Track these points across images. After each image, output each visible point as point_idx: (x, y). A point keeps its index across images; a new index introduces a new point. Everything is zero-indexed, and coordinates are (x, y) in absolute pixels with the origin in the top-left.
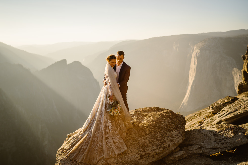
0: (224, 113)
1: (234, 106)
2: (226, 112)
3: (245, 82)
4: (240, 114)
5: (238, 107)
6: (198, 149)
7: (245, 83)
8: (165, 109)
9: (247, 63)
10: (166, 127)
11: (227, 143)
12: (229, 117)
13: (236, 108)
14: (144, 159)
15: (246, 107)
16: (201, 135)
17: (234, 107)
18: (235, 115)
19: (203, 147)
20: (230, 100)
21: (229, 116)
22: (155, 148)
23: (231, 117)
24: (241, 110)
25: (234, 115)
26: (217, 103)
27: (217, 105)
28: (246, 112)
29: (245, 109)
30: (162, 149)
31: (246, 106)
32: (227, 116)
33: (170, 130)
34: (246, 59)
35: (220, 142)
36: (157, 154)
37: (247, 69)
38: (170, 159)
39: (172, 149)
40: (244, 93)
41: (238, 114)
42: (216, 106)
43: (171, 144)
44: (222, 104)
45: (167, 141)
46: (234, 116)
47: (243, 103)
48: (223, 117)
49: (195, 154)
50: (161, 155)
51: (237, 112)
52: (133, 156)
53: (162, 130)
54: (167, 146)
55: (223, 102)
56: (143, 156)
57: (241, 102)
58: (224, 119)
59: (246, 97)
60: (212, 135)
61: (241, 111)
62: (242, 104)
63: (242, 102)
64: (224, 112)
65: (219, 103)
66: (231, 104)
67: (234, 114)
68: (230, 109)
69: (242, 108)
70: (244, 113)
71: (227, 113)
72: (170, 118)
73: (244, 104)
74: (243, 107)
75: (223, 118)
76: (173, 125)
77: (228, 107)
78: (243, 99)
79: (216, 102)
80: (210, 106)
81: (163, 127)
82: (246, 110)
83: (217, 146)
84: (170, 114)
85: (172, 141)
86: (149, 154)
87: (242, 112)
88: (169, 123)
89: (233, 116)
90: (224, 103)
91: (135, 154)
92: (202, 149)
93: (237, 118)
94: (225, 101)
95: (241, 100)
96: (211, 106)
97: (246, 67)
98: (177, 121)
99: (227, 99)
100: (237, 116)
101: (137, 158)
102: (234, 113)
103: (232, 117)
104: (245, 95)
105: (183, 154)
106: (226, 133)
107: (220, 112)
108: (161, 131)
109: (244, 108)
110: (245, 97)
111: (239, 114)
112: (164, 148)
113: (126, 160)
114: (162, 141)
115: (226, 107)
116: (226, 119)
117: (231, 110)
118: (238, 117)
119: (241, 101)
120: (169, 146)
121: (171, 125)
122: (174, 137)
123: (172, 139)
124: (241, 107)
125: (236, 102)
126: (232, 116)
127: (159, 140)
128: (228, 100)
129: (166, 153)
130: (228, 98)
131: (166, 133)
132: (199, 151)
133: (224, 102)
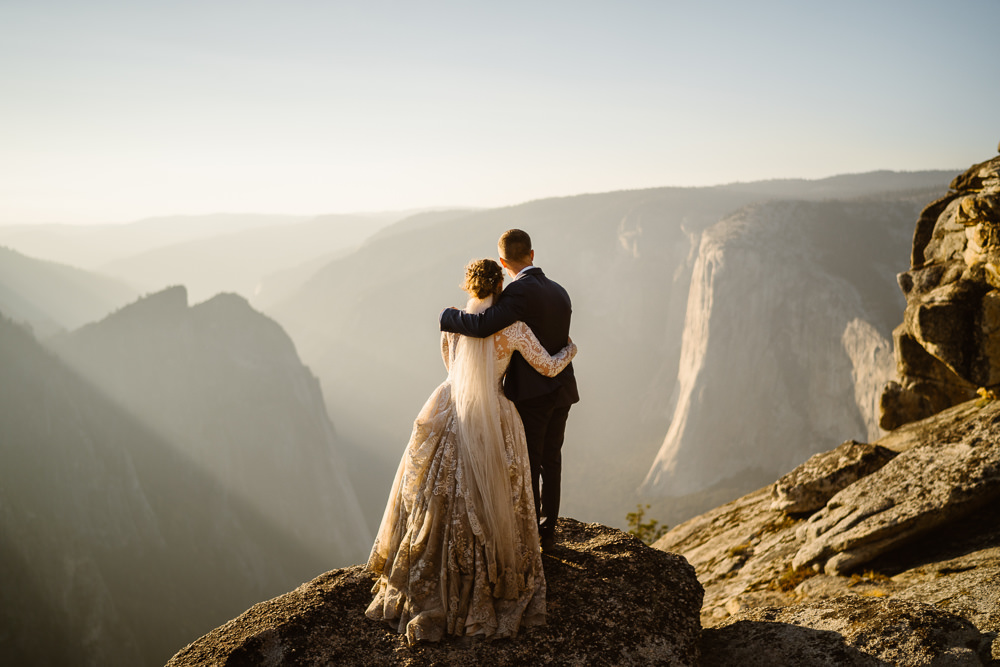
0: (837, 518)
1: (878, 485)
2: (850, 513)
3: (906, 379)
4: (908, 520)
5: (895, 489)
7: (908, 385)
8: (605, 530)
9: (918, 307)
10: (610, 624)
12: (862, 535)
13: (888, 494)
15: (930, 491)
16: (775, 655)
17: (878, 489)
18: (886, 525)
20: (859, 458)
21: (861, 531)
23: (869, 532)
24: (909, 503)
25: (880, 527)
26: (805, 470)
27: (807, 481)
28: (930, 512)
29: (924, 497)
31: (930, 487)
32: (855, 529)
33: (633, 640)
34: (914, 290)
37: (919, 329)
40: (908, 426)
41: (899, 520)
42: (802, 484)
44: (824, 474)
46: (884, 529)
47: (915, 475)
48: (838, 533)
51: (892, 514)
53: (591, 641)
55: (830, 467)
57: (907, 468)
58: (842, 544)
59: (928, 448)
60: (829, 659)
61: (910, 508)
62: (911, 479)
63: (911, 469)
64: (838, 513)
65: (816, 469)
66: (867, 479)
67: (882, 522)
68: (862, 500)
69: (915, 495)
70: (921, 515)
71: (854, 516)
73: (921, 479)
74: (918, 489)
75: (837, 537)
76: (645, 613)
77: (854, 489)
78: (914, 455)
79: (803, 468)
80: (777, 482)
81: (597, 624)
82: (929, 504)
84: (627, 554)
87: (915, 512)
89: (878, 531)
90: (835, 470)
93: (895, 539)
94: (838, 462)
95: (908, 460)
96: (781, 483)
97: (916, 320)
99: (848, 455)
100: (894, 529)
102: (882, 516)
103: (873, 534)
104: (913, 435)
106: (891, 647)
107: (823, 512)
108: (587, 642)
109: (922, 495)
110: (922, 449)
111: (902, 523)
115: (845, 490)
116: (849, 541)
117: (869, 505)
118: (897, 534)
119: (909, 463)
121: (634, 609)
124: (910, 489)
125: (888, 469)
126: (874, 528)
128: (852, 459)
130: (851, 451)
131: (615, 655)
133: (836, 467)
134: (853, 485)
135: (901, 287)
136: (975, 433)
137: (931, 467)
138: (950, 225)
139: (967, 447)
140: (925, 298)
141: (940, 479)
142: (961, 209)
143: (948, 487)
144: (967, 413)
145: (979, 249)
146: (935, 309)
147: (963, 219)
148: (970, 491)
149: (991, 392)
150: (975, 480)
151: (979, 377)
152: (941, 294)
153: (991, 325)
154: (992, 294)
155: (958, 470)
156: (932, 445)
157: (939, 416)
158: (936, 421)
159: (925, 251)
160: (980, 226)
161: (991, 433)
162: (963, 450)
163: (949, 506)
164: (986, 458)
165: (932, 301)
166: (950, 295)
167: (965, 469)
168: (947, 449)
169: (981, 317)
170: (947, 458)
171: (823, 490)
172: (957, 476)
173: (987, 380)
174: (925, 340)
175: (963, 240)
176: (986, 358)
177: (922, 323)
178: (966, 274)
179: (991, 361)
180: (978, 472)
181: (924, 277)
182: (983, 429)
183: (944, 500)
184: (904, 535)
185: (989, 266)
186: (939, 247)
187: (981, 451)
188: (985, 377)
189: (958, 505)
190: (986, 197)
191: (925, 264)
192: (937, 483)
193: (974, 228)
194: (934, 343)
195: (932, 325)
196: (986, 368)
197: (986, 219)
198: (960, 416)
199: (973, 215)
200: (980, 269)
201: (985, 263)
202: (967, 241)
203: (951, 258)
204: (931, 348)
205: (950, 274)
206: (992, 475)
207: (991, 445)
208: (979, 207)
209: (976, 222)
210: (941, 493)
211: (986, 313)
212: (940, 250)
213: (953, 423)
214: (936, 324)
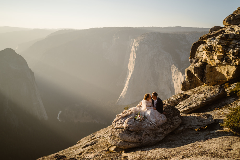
0: (181, 107)
6: (190, 126)
7: (188, 81)
9: (194, 67)
10: (171, 114)
11: (204, 122)
13: (190, 103)
14: (166, 131)
15: (197, 102)
16: (189, 119)
17: (188, 102)
18: (190, 108)
19: (192, 125)
20: (182, 96)
21: (185, 109)
22: (170, 125)
23: (187, 109)
24: (194, 104)
27: (172, 100)
30: (173, 126)
31: (197, 101)
32: (184, 109)
34: (193, 63)
35: (201, 122)
36: (171, 128)
37: (193, 71)
38: (177, 131)
39: (177, 126)
40: (189, 90)
43: (177, 123)
44: (175, 99)
45: (174, 122)
48: (181, 109)
49: (188, 129)
50: (173, 129)
51: (191, 106)
52: (160, 130)
54: (175, 125)
56: (165, 129)
58: (182, 111)
60: (196, 119)
61: (194, 105)
62: (194, 100)
64: (180, 106)
66: (186, 100)
67: (189, 107)
68: (185, 104)
70: (196, 106)
71: (184, 106)
72: (171, 109)
73: (195, 100)
75: (181, 110)
76: (174, 113)
77: (183, 102)
79: (171, 98)
82: (197, 104)
83: (199, 124)
84: (170, 107)
85: (177, 122)
86: (168, 128)
87: (195, 106)
88: (172, 112)
91: (161, 128)
92: (192, 126)
93: (191, 111)
96: (167, 101)
97: (193, 69)
98: (176, 111)
99: (180, 96)
101: (162, 130)
102: (189, 106)
104: (191, 92)
105: (183, 129)
106: (203, 117)
107: (177, 106)
109: (196, 103)
110: (196, 95)
111: (193, 108)
112: (174, 125)
113: (157, 132)
114: (172, 122)
115: (182, 102)
116: (183, 111)
117: (186, 104)
118: (191, 110)
119: (193, 97)
120: (176, 124)
122: (177, 120)
123: (176, 120)
124: (194, 102)
125: (190, 98)
126: (188, 109)
127: (170, 121)
128: (181, 96)
129: (175, 128)
130: (181, 95)
131: (173, 118)
132: (190, 127)
133: (178, 98)
134: (183, 101)
135: (190, 62)
136: (205, 92)
137: (197, 98)
138: (200, 50)
139: (204, 95)
140: (195, 65)
141: (199, 100)
142: (203, 48)
143: (200, 102)
144: (201, 88)
145: (206, 56)
146: (197, 67)
147: (203, 50)
148: (204, 102)
149: (206, 84)
150: (205, 100)
151: (204, 81)
152: (198, 64)
153: (207, 71)
154: (208, 65)
155: (202, 99)
156: (197, 94)
157: (196, 88)
158: (195, 89)
159: (195, 55)
160: (206, 51)
161: (208, 92)
162: (203, 95)
163: (201, 105)
164: (207, 97)
165: (196, 66)
166: (200, 65)
167: (203, 98)
168: (200, 95)
169: (205, 70)
170: (200, 96)
171: (175, 102)
172: (202, 100)
173: (206, 82)
174: (195, 74)
175: (203, 53)
176: (206, 78)
177: (194, 70)
178: (203, 61)
179: (207, 78)
180: (205, 99)
181: (195, 60)
182: (206, 92)
183: (200, 104)
184: (193, 110)
185: (207, 60)
186: (198, 54)
187: (206, 95)
188: (205, 81)
189: (202, 105)
190: (208, 46)
191: (195, 58)
192: (198, 101)
193: (205, 51)
194: (196, 74)
195: (196, 70)
196: (206, 79)
197: (208, 50)
198: (200, 88)
199: (205, 49)
200: (206, 60)
201: (207, 59)
202: (203, 54)
203: (200, 57)
204: (196, 75)
205: (200, 60)
206: (208, 100)
207: (208, 94)
208: (206, 48)
209: (205, 50)
210: (199, 102)
211: (206, 69)
212: (198, 55)
213: (199, 90)
214: (197, 70)
